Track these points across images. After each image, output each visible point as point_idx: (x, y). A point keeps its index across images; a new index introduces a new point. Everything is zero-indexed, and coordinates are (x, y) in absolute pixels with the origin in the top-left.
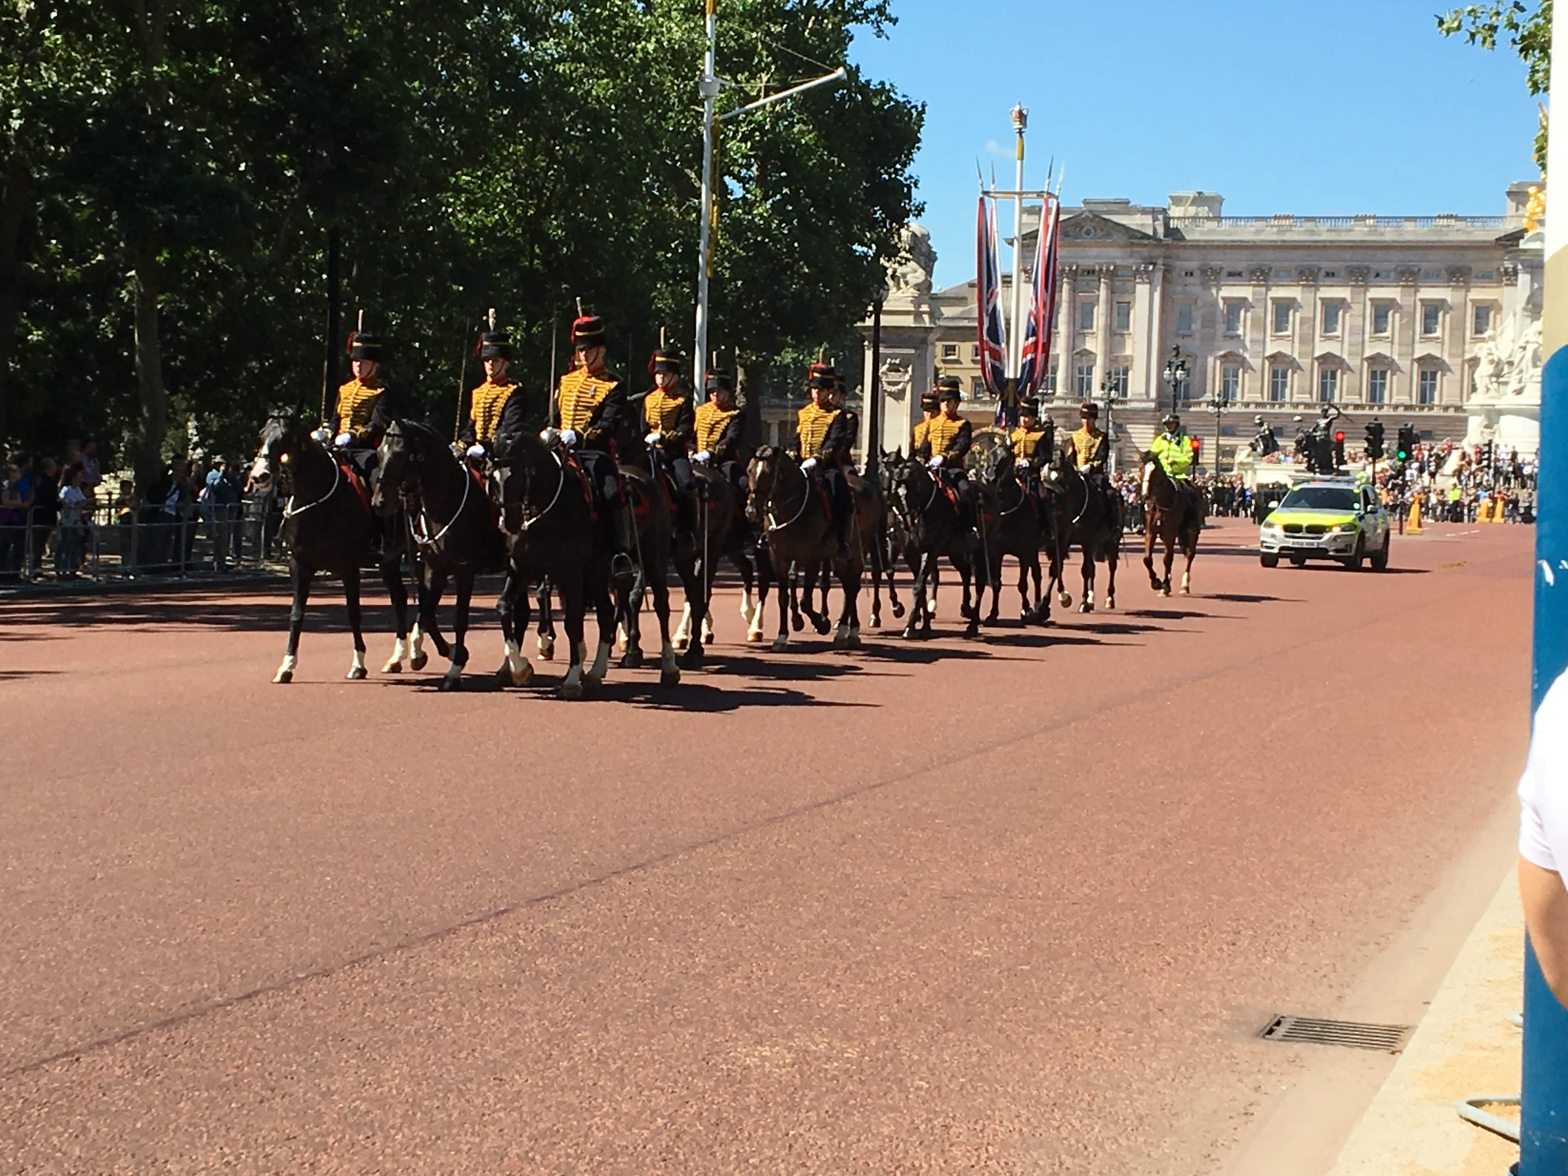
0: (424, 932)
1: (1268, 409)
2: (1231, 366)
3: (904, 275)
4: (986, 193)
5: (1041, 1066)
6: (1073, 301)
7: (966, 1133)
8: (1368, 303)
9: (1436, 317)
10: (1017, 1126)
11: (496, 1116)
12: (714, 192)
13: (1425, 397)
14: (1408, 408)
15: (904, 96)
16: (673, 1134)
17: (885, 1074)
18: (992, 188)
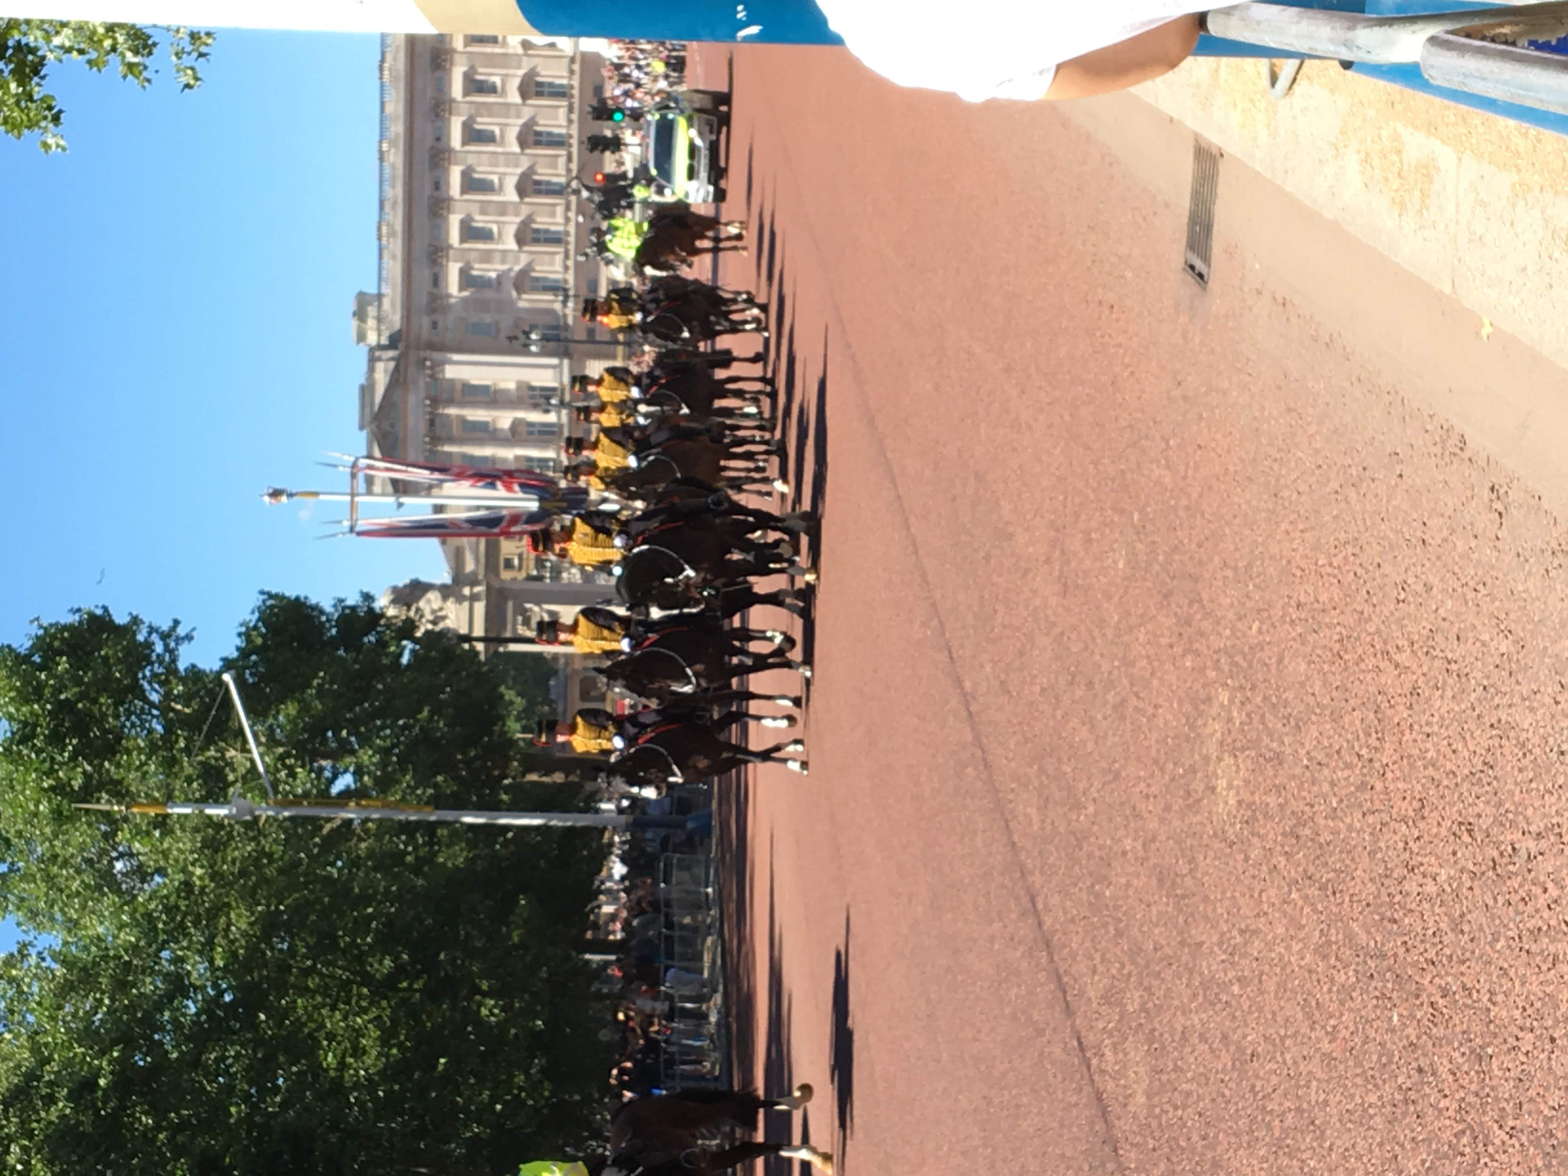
0: (1099, 1126)
1: (572, 247)
2: (528, 284)
3: (433, 612)
4: (351, 530)
5: (1236, 507)
6: (461, 441)
7: (1306, 587)
8: (467, 148)
9: (481, 82)
10: (1298, 534)
11: (1290, 1062)
12: (346, 805)
13: (560, 93)
14: (571, 109)
15: (253, 612)
16: (1308, 882)
17: (1244, 665)
18: (346, 524)
